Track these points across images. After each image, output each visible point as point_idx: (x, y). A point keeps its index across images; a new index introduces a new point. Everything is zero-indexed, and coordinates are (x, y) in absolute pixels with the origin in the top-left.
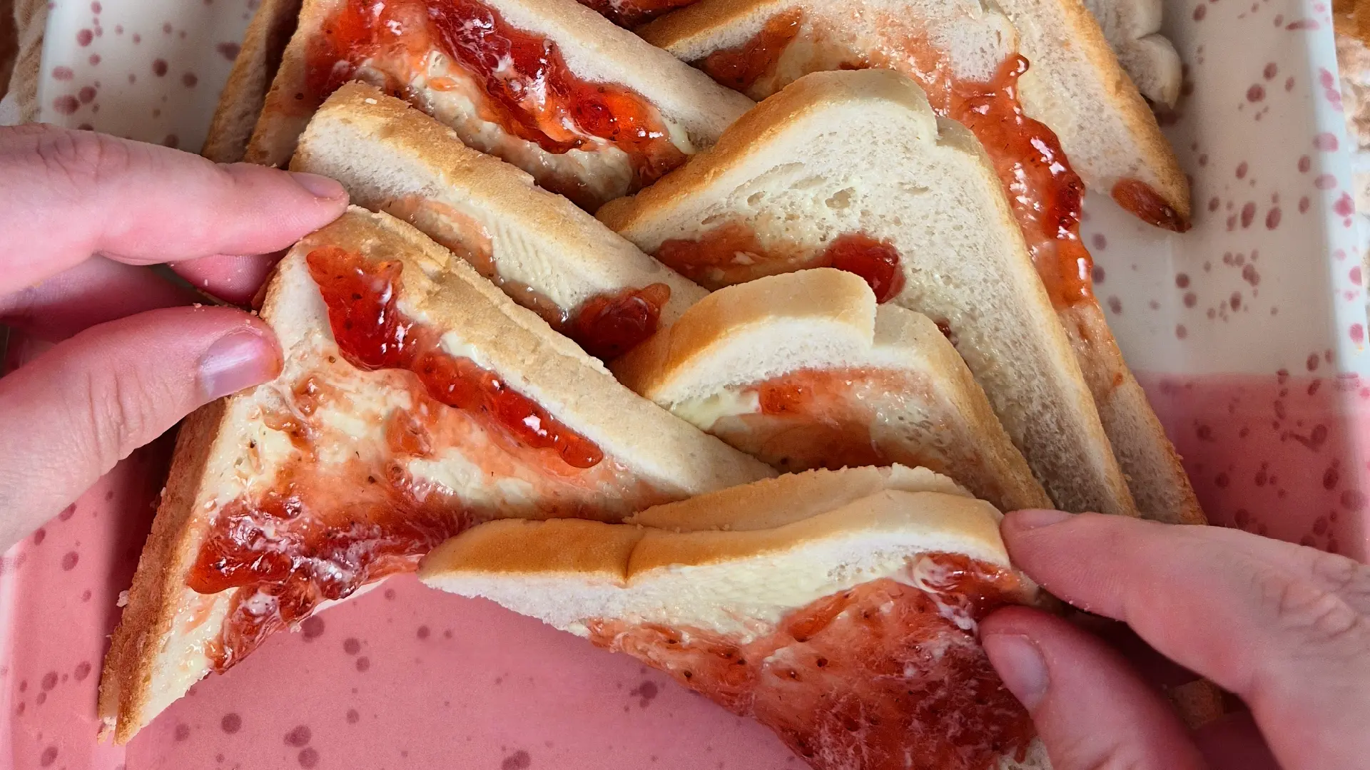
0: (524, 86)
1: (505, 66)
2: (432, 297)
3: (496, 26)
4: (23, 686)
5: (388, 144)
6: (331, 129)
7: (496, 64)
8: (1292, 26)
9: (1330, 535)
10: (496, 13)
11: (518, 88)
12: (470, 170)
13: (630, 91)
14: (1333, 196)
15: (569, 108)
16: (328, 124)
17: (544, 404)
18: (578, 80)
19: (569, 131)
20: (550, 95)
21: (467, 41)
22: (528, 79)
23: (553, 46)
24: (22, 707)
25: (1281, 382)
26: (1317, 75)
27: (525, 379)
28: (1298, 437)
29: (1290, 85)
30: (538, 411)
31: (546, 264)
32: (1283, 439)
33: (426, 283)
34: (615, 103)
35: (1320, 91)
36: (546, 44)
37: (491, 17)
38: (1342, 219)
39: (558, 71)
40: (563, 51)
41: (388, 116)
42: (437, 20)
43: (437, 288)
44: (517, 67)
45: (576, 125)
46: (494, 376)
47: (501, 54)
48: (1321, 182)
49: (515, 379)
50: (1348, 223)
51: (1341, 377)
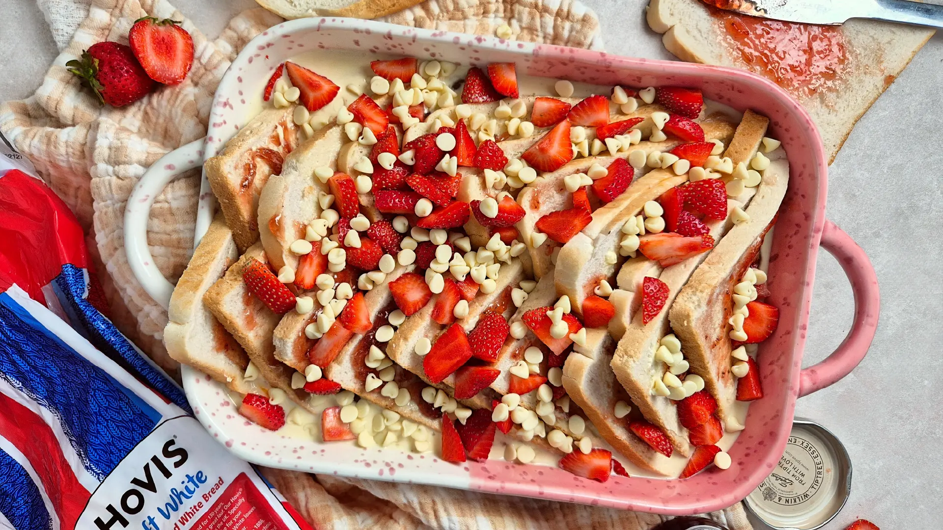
4: (577, 486)
5: (410, 340)
6: (403, 358)
8: (414, 41)
14: (475, 43)
24: (584, 486)
26: (433, 38)
29: (434, 46)
35: (438, 38)
38: (483, 42)
48: (470, 45)
50: (485, 40)
51: (534, 54)
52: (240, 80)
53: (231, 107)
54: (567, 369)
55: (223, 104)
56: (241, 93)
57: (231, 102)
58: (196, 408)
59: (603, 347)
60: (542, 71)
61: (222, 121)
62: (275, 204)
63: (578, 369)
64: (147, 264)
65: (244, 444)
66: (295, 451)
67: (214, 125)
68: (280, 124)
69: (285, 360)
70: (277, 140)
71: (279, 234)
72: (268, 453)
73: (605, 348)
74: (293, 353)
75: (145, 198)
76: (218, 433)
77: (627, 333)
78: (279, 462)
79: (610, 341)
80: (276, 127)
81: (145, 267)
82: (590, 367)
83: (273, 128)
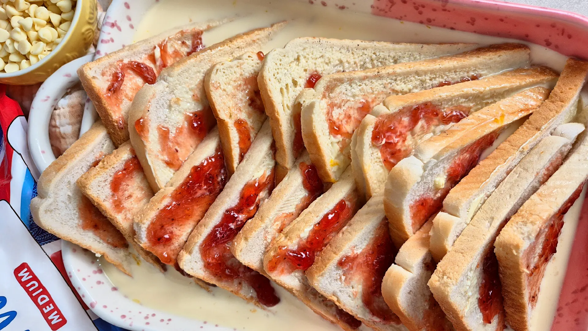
0: (239, 221)
1: (232, 226)
2: (290, 239)
3: (219, 227)
5: (250, 240)
6: (243, 255)
7: (232, 228)
9: (419, 6)
10: (216, 227)
11: (239, 223)
12: (261, 217)
13: (243, 189)
15: (247, 208)
16: (241, 256)
17: (325, 213)
18: (238, 204)
19: (254, 208)
20: (242, 213)
21: (223, 237)
22: (237, 219)
23: (227, 211)
25: (374, 8)
27: (317, 217)
28: (391, 7)
30: (328, 214)
31: (292, 198)
32: (390, 11)
33: (286, 240)
34: (247, 194)
36: (226, 213)
37: (217, 229)
39: (235, 210)
40: (229, 208)
41: (241, 239)
42: (216, 244)
43: (288, 237)
44: (233, 223)
45: (252, 206)
46: (315, 225)
47: (229, 227)
49: (318, 220)
52: (127, 6)
53: (120, 29)
54: (387, 280)
55: (110, 25)
56: (129, 19)
57: (119, 24)
58: (70, 273)
59: (423, 263)
60: (384, 10)
61: (109, 38)
62: (143, 108)
63: (397, 282)
64: (43, 152)
65: (105, 307)
66: (147, 318)
67: (102, 41)
68: (160, 46)
69: (141, 243)
70: (152, 58)
71: (142, 134)
72: (124, 316)
73: (425, 264)
74: (147, 237)
75: (46, 99)
76: (85, 294)
77: (448, 254)
78: (131, 325)
79: (430, 259)
80: (155, 48)
81: (42, 155)
82: (409, 281)
83: (152, 47)
